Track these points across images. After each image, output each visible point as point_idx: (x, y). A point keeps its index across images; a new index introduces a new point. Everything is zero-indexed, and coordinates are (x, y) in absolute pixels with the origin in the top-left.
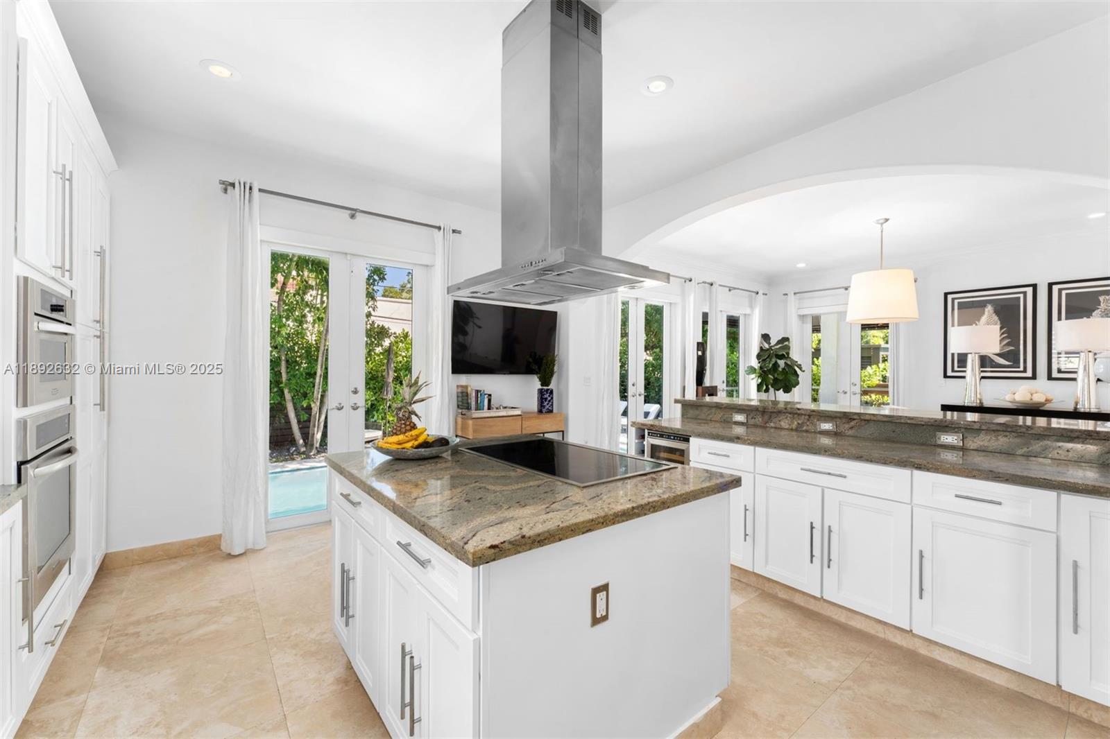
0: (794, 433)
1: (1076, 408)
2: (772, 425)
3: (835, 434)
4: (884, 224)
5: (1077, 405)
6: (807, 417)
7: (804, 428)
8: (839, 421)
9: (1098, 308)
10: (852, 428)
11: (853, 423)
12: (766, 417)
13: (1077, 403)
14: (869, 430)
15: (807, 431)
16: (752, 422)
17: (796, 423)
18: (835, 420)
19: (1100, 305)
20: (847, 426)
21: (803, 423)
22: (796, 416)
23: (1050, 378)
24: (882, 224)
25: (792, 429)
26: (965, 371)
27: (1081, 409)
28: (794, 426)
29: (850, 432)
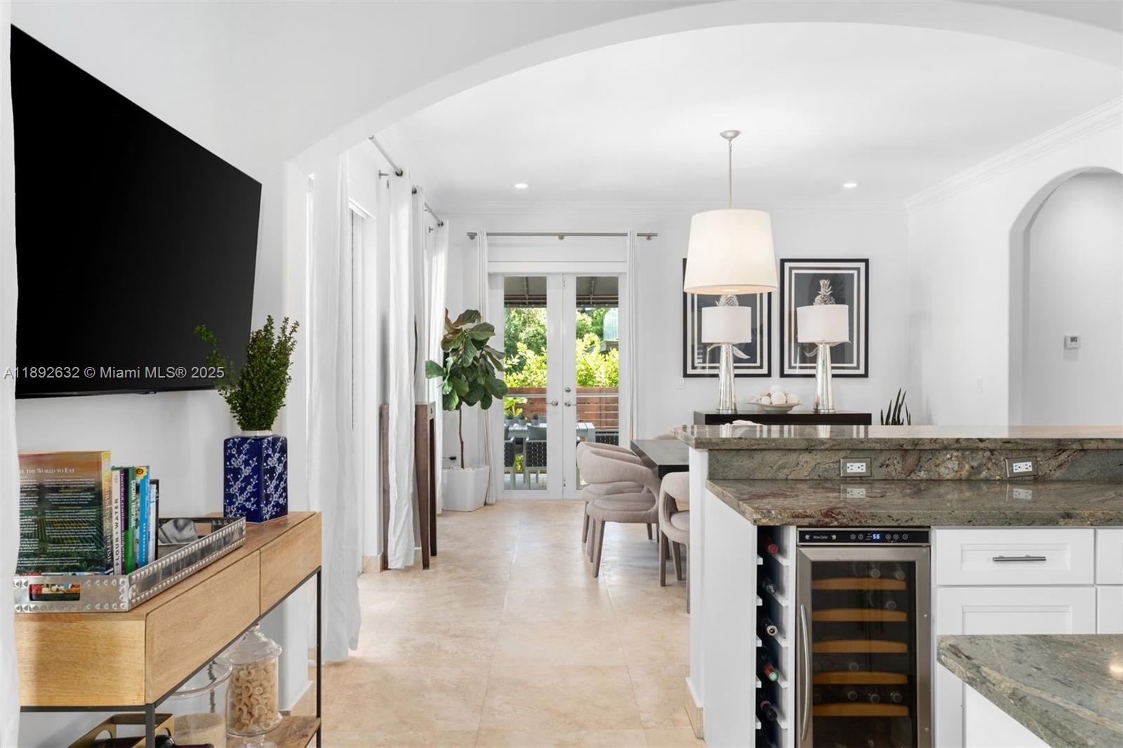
0: (964, 487)
1: (817, 410)
2: (923, 475)
3: (1034, 479)
4: (733, 140)
5: (817, 406)
6: (988, 454)
7: (984, 474)
8: (1040, 456)
9: (819, 294)
10: (1060, 466)
11: (1063, 457)
12: (911, 459)
13: (817, 404)
14: (1086, 467)
15: (987, 480)
16: (880, 473)
17: (967, 467)
18: (1034, 454)
19: (820, 291)
20: (1054, 463)
21: (980, 465)
22: (967, 453)
23: (782, 375)
24: (731, 139)
25: (960, 480)
26: (718, 368)
27: (823, 410)
28: (964, 474)
29: (1058, 474)
